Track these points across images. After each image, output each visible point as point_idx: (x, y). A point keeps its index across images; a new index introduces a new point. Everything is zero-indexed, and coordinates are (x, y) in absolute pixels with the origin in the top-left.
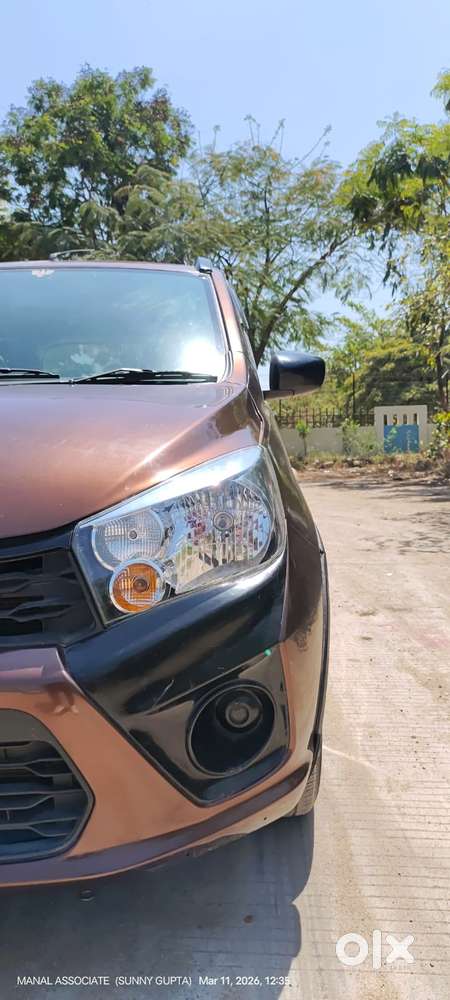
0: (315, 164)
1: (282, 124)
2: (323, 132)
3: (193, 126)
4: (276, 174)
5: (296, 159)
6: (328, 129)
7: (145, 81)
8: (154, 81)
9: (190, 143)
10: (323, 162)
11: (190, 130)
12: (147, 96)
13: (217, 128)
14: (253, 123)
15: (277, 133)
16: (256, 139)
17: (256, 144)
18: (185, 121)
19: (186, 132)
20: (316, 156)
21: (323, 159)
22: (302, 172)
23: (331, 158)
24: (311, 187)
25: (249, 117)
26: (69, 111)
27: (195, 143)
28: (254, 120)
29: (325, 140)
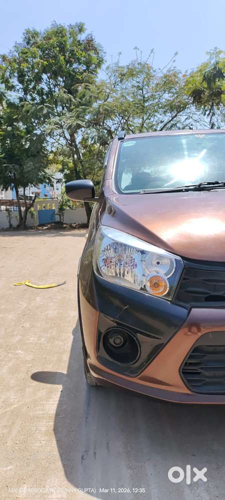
0: (169, 71)
1: (152, 51)
2: (174, 55)
3: (105, 53)
4: (149, 76)
5: (160, 69)
6: (176, 54)
7: (81, 30)
8: (86, 29)
9: (104, 62)
10: (173, 70)
11: (104, 54)
12: (82, 37)
13: (120, 53)
14: (138, 51)
15: (150, 56)
16: (139, 59)
17: (139, 61)
18: (101, 50)
19: (102, 55)
20: (169, 67)
21: (172, 69)
22: (162, 75)
23: (177, 68)
24: (168, 83)
25: (136, 48)
26: (45, 45)
27: (106, 61)
28: (139, 49)
29: (174, 59)
